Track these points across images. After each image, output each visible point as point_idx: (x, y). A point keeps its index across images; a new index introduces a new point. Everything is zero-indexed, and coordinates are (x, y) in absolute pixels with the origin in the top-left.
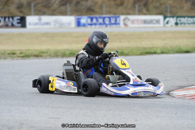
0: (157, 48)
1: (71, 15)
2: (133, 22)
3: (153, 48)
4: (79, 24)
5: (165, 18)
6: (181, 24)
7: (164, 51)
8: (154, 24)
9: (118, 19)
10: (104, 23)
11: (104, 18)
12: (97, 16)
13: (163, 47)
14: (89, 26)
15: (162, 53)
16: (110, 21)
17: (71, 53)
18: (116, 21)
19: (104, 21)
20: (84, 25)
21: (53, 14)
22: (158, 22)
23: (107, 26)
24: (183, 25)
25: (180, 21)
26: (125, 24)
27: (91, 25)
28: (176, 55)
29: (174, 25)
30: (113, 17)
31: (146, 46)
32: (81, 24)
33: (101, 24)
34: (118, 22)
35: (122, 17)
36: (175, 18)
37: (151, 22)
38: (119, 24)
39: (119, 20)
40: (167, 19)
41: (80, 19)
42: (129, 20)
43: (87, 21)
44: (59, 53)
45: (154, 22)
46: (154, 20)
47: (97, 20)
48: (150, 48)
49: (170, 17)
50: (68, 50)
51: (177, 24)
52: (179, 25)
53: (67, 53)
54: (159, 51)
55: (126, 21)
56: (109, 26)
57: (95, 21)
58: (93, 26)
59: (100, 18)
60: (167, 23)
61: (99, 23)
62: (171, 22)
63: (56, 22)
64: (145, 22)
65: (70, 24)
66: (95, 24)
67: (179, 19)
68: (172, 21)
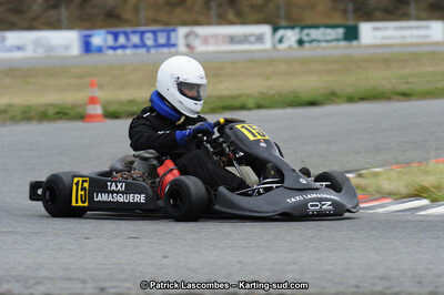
0: (248, 96)
1: (69, 28)
2: (206, 40)
3: (240, 96)
4: (87, 47)
5: (275, 30)
6: (311, 42)
7: (262, 102)
8: (252, 43)
9: (173, 35)
10: (143, 45)
11: (143, 33)
12: (128, 29)
13: (261, 94)
14: (111, 52)
15: (259, 107)
16: (156, 40)
17: (59, 113)
18: (169, 38)
19: (142, 40)
20: (100, 50)
21: (30, 27)
22: (260, 38)
23: (148, 51)
24: (314, 44)
25: (308, 35)
26: (188, 46)
27: (114, 48)
28: (290, 111)
29: (295, 45)
30: (162, 31)
31: (225, 92)
32: (93, 48)
33: (135, 46)
34: (173, 41)
35: (182, 31)
36: (297, 30)
37: (245, 39)
38: (174, 45)
39: (177, 38)
40: (281, 33)
41: (90, 36)
42: (196, 35)
43: (105, 41)
44: (32, 113)
45: (253, 39)
46: (252, 35)
47: (128, 39)
48: (233, 98)
49: (286, 28)
50: (52, 105)
51: (301, 42)
52: (307, 45)
53: (51, 111)
54: (250, 103)
55: (191, 38)
56: (153, 51)
57: (122, 40)
58: (120, 52)
59: (134, 32)
60: (280, 41)
61: (130, 44)
62: (289, 39)
63: (37, 43)
64: (232, 39)
65: (67, 48)
66: (123, 47)
67: (306, 31)
68: (291, 36)
